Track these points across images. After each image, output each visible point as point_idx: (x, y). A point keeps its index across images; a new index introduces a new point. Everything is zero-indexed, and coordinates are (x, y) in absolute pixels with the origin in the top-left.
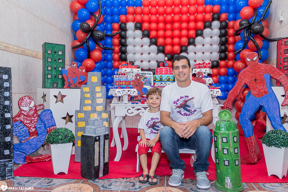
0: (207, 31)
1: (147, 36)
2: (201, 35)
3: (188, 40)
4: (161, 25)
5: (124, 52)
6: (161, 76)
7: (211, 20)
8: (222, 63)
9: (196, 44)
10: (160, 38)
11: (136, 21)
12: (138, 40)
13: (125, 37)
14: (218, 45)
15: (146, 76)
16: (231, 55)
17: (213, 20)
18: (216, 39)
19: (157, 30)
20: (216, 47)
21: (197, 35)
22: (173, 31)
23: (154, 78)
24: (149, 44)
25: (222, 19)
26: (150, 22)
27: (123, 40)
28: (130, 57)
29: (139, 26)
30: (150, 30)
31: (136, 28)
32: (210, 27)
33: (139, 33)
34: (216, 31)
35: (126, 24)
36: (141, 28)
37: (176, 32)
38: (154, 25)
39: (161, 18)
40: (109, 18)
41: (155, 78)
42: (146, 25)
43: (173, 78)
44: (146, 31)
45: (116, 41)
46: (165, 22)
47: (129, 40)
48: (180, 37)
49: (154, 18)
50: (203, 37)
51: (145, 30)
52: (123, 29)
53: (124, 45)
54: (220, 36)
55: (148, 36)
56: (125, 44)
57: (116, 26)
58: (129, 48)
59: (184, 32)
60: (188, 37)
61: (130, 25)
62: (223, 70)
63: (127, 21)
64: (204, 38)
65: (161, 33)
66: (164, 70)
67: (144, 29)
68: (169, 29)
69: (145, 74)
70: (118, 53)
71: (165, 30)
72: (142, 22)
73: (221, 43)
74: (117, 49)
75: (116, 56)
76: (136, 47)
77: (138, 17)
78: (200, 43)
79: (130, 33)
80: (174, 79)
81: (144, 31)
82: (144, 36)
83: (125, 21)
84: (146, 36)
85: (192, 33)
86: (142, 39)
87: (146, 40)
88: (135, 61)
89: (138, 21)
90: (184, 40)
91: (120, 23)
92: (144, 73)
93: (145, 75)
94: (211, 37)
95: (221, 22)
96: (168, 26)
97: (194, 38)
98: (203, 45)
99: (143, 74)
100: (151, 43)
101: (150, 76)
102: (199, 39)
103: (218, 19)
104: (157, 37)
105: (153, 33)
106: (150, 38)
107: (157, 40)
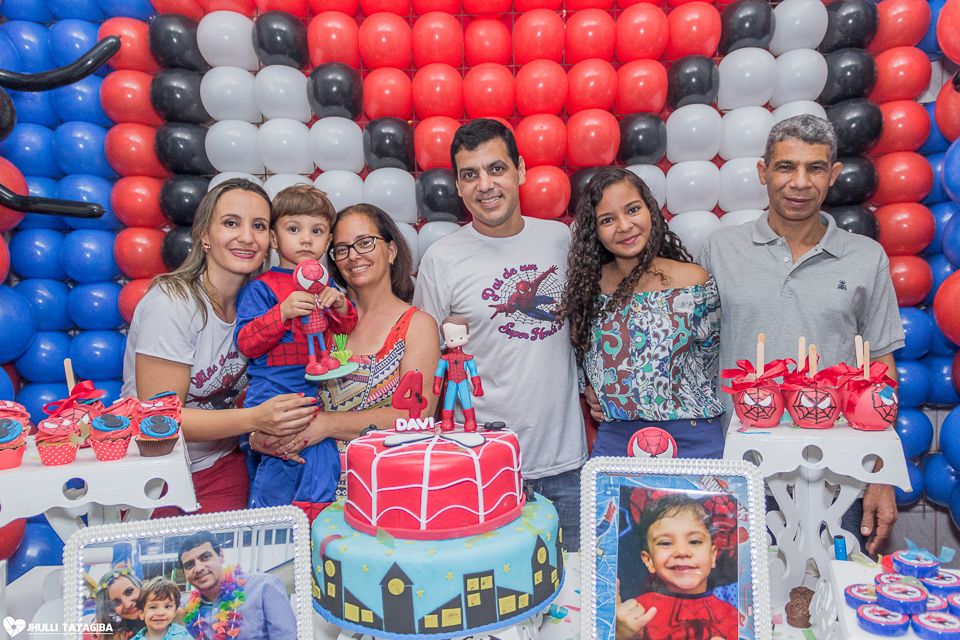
0: (743, 64)
1: (342, 109)
2: (706, 91)
3: (616, 131)
6: (395, 572)
9: (671, 157)
10: (433, 119)
12: (285, 132)
13: (192, 111)
15: (230, 560)
19: (412, 63)
21: (676, 96)
22: (518, 69)
23: (327, 579)
24: (359, 159)
26: (359, 6)
27: (182, 135)
29: (284, 39)
30: (362, 64)
31: (267, 50)
32: (762, 36)
33: (285, 82)
34: (805, 66)
35: (192, 26)
37: (541, 76)
38: (385, 32)
41: (337, 579)
42: (333, 30)
43: (536, 566)
44: (337, 72)
45: (135, 141)
47: (227, 140)
48: (566, 109)
50: (715, 106)
51: (329, 62)
52: (178, 57)
53: (192, 167)
54: (829, 100)
55: (351, 104)
56: (196, 159)
57: (129, 37)
59: (592, 75)
60: (619, 107)
61: (224, 31)
63: (202, 2)
64: (722, 114)
65: (438, 79)
66: (425, 486)
67: (317, 54)
68: (489, 53)
69: (220, 542)
70: (151, 225)
71: (464, 61)
72: (304, 8)
74: (141, 192)
75: (143, 244)
78: (694, 148)
79: (222, 84)
80: (539, 576)
81: (321, 68)
82: (322, 104)
84: (338, 104)
85: (643, 75)
86: (309, 125)
87: (342, 134)
89: (281, 2)
90: (594, 124)
91: (153, 16)
92: (204, 537)
93: (213, 562)
94: (772, 105)
95: (834, 5)
96: (488, 37)
97: (660, 117)
98: (719, 161)
99: (189, 544)
100: (378, 155)
101: (275, 554)
102: (689, 119)
104: (413, 112)
105: (386, 84)
106: (369, 118)
107: (409, 132)
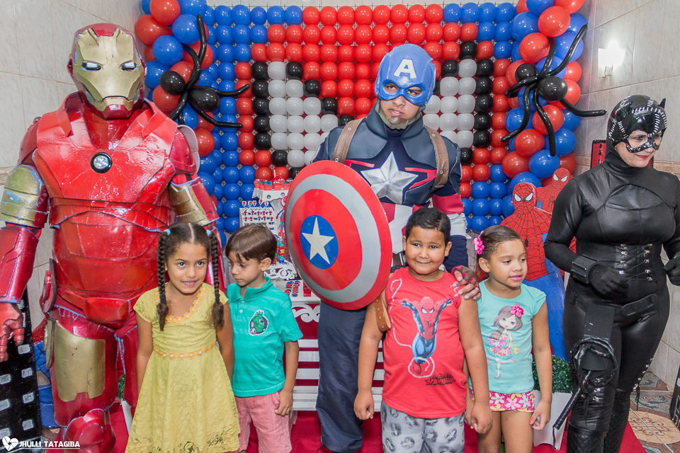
0: (448, 83)
1: (315, 95)
4: (347, 68)
5: (264, 130)
7: (456, 56)
8: (481, 154)
10: (344, 99)
11: (289, 57)
12: (295, 102)
13: (265, 94)
14: (473, 113)
16: (499, 136)
17: (462, 56)
18: (468, 100)
19: (338, 79)
20: (467, 118)
24: (319, 110)
25: (481, 55)
26: (321, 61)
27: (261, 102)
28: (277, 140)
29: (296, 70)
30: (321, 79)
31: (290, 75)
32: (455, 73)
33: (296, 86)
34: (468, 83)
35: (266, 66)
36: (299, 76)
38: (329, 69)
39: (346, 51)
40: (227, 51)
42: (312, 68)
44: (313, 83)
45: (245, 104)
46: (355, 61)
47: (276, 103)
49: (329, 51)
50: (439, 96)
51: (310, 79)
52: (260, 76)
53: (264, 113)
54: (477, 95)
55: (317, 93)
56: (266, 110)
57: (244, 69)
58: (276, 121)
61: (277, 68)
62: (481, 170)
63: (270, 57)
64: (441, 98)
65: (346, 86)
67: (307, 76)
68: (363, 76)
70: (250, 132)
71: (355, 78)
72: (302, 61)
73: (479, 109)
74: (247, 122)
75: (247, 138)
76: (290, 118)
77: (295, 50)
78: (432, 110)
79: (275, 85)
81: (308, 81)
82: (308, 93)
83: (264, 57)
84: (313, 93)
86: (303, 100)
87: (314, 103)
88: (289, 149)
89: (295, 59)
91: (253, 61)
94: (457, 96)
95: (479, 62)
96: (363, 70)
98: (440, 114)
100: (325, 110)
103: (474, 54)
104: (337, 96)
105: (329, 87)
106: (323, 96)
107: (336, 102)
